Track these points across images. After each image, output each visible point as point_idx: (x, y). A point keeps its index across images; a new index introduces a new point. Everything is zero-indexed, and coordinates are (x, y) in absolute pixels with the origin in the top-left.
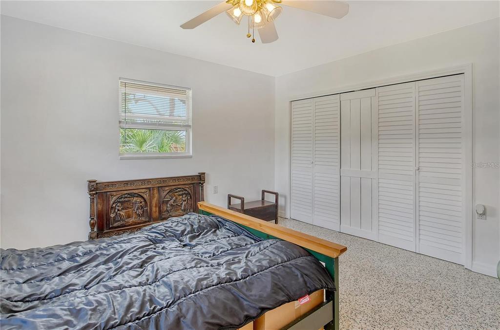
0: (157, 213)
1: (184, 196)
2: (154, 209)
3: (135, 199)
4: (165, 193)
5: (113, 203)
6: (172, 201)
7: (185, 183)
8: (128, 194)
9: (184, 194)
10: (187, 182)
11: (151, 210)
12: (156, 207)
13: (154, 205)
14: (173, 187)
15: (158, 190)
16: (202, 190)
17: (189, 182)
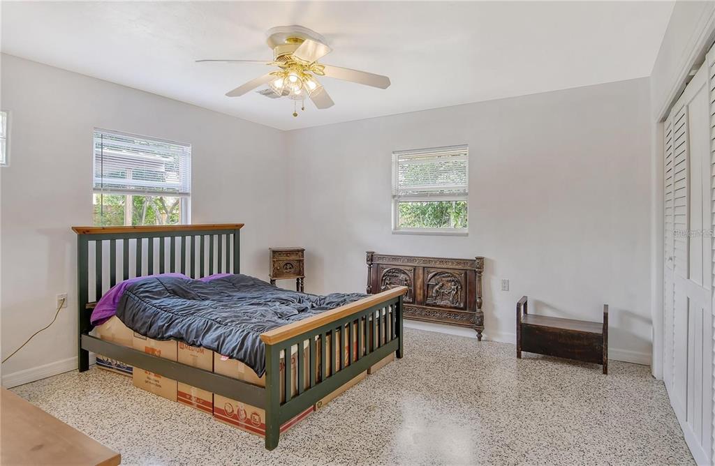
0: (422, 297)
1: (453, 283)
2: (418, 291)
3: (402, 275)
4: (430, 276)
5: (383, 276)
6: (438, 286)
7: (454, 267)
8: (396, 269)
9: (453, 281)
10: (457, 267)
11: (415, 290)
12: (420, 289)
13: (419, 286)
14: (440, 270)
15: (424, 270)
16: (480, 280)
17: (460, 267)
